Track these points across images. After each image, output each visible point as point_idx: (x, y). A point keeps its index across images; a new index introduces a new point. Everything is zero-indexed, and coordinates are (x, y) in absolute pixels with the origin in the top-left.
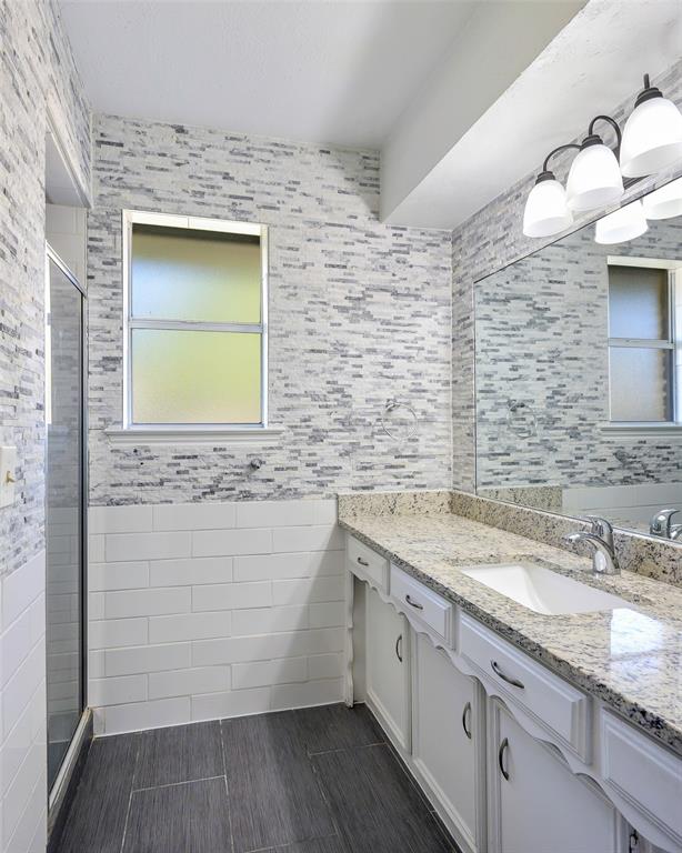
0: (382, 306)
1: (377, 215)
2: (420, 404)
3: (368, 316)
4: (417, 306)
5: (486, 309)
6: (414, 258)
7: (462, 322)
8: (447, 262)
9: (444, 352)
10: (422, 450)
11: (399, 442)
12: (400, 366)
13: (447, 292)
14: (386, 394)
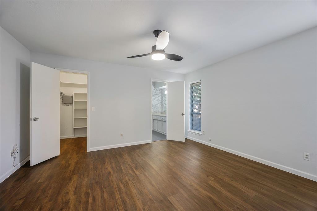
0: (155, 96)
1: (155, 88)
2: (158, 104)
3: (154, 97)
4: (158, 96)
5: (164, 96)
6: (158, 92)
7: (162, 97)
8: (161, 92)
9: (161, 100)
10: (159, 108)
11: (157, 108)
12: (157, 101)
13: (161, 94)
14: (156, 104)
